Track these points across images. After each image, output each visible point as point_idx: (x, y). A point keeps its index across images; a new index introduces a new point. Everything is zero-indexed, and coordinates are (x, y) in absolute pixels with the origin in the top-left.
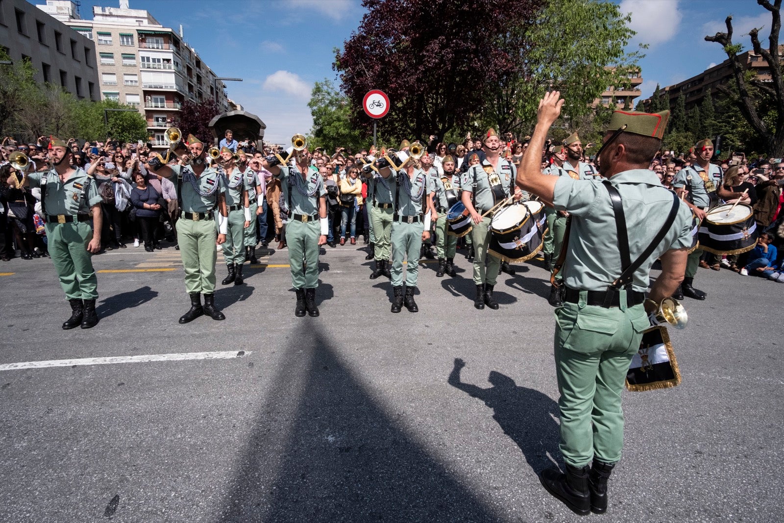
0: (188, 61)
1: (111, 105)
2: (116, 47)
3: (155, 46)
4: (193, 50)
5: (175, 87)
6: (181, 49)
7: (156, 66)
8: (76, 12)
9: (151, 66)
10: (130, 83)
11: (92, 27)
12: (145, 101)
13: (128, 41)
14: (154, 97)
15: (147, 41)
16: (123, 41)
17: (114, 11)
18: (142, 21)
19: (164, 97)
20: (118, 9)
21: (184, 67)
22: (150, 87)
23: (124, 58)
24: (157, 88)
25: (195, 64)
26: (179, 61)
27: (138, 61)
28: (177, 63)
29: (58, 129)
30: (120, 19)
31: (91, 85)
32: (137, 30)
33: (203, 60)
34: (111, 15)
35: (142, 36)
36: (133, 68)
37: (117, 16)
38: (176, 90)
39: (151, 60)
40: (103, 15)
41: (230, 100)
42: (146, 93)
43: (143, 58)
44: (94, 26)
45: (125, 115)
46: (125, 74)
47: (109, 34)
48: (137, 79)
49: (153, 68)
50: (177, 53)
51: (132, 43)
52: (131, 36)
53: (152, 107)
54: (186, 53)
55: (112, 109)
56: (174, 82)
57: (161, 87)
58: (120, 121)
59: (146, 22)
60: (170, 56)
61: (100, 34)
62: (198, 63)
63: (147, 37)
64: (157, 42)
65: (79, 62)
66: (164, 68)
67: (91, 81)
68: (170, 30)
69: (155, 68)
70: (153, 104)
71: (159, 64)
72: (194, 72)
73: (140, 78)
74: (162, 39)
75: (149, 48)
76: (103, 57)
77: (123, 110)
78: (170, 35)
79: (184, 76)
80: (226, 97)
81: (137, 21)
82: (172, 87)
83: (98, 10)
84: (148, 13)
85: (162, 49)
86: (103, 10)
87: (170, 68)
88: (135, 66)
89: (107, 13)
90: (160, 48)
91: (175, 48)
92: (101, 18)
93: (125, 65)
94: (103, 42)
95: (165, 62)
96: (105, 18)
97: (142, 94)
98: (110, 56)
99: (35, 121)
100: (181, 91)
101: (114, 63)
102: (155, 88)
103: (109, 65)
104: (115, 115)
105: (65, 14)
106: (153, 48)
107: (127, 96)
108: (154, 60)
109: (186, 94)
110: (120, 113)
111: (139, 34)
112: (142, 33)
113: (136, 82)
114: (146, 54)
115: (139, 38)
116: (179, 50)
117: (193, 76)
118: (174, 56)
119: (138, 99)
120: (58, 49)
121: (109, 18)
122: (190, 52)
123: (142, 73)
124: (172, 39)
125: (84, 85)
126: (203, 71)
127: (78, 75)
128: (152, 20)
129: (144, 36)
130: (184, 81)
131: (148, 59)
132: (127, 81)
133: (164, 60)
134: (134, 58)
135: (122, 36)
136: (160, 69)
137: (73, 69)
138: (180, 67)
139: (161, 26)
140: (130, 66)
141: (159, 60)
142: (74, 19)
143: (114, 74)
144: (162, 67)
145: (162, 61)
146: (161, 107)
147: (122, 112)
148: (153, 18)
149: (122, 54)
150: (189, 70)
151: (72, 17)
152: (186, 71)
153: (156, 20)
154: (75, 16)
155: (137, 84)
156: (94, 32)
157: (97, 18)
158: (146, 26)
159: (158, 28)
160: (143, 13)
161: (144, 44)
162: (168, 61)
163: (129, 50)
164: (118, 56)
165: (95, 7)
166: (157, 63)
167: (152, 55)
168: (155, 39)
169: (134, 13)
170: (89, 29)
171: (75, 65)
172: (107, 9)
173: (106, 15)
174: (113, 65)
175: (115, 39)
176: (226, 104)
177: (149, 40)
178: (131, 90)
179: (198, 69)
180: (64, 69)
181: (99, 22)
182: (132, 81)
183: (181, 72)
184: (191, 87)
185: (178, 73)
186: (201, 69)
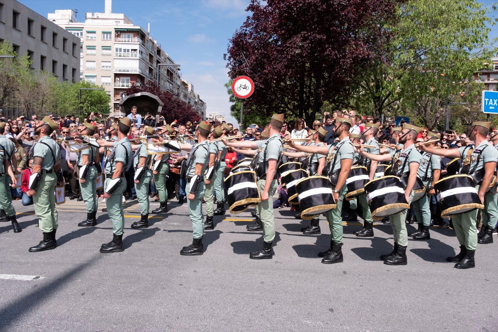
0: (151, 50)
1: (84, 86)
2: (98, 41)
3: (127, 40)
4: (155, 42)
5: (138, 71)
6: (146, 41)
7: (126, 55)
8: (74, 17)
9: (122, 55)
10: (105, 68)
11: (83, 28)
12: (115, 81)
13: (107, 37)
14: (122, 78)
15: (121, 36)
16: (104, 37)
17: (100, 15)
18: (119, 22)
19: (129, 78)
20: (103, 14)
21: (147, 55)
23: (103, 49)
24: (125, 71)
25: (156, 53)
26: (144, 51)
27: (113, 52)
28: (142, 52)
29: (43, 104)
30: (104, 21)
31: (74, 70)
32: (115, 29)
34: (98, 18)
35: (118, 33)
36: (109, 57)
37: (102, 19)
38: (139, 73)
39: (123, 50)
40: (92, 19)
41: (183, 80)
42: (116, 75)
43: (117, 50)
44: (85, 27)
45: (94, 93)
46: (102, 61)
47: (94, 32)
48: (111, 65)
49: (124, 56)
50: (143, 44)
51: (110, 38)
52: (110, 33)
53: (119, 86)
54: (150, 44)
55: (85, 88)
56: (138, 67)
57: (128, 71)
58: (90, 97)
59: (122, 22)
60: (137, 47)
61: (88, 32)
62: (159, 52)
63: (121, 34)
64: (129, 37)
65: (68, 53)
66: (132, 56)
67: (75, 67)
68: (139, 27)
69: (125, 56)
70: (121, 84)
71: (128, 53)
72: (155, 59)
73: (113, 64)
74: (132, 34)
75: (122, 41)
76: (88, 49)
77: (93, 89)
78: (139, 31)
79: (146, 62)
80: (179, 77)
81: (116, 22)
82: (136, 71)
83: (89, 15)
84: (125, 16)
85: (132, 42)
86: (93, 15)
87: (136, 56)
88: (110, 55)
89: (95, 17)
90: (130, 41)
91: (141, 41)
92: (91, 20)
93: (103, 55)
94: (90, 38)
95: (133, 51)
96: (93, 20)
97: (113, 76)
98: (92, 48)
99: (27, 98)
100: (142, 74)
101: (95, 53)
102: (124, 71)
103: (92, 55)
104: (87, 93)
105: (66, 19)
106: (125, 41)
107: (103, 78)
108: (125, 50)
109: (146, 76)
110: (90, 91)
111: (116, 31)
113: (110, 67)
114: (119, 46)
115: (115, 34)
116: (145, 42)
117: (154, 62)
118: (140, 47)
119: (110, 80)
120: (54, 45)
121: (96, 21)
122: (153, 43)
123: (115, 60)
124: (142, 35)
125: (69, 71)
126: (162, 58)
127: (65, 64)
128: (127, 20)
129: (119, 32)
130: (146, 66)
131: (120, 50)
132: (103, 67)
133: (132, 50)
134: (110, 49)
135: (104, 33)
136: (128, 57)
137: (62, 58)
138: (144, 55)
139: (133, 25)
140: (107, 55)
141: (128, 51)
142: (72, 22)
143: (95, 61)
144: (130, 55)
145: (130, 50)
146: (126, 86)
147: (92, 91)
148: (128, 19)
149: (102, 46)
150: (151, 56)
151: (71, 21)
152: (148, 58)
153: (130, 21)
154: (73, 20)
155: (110, 69)
156: (84, 32)
157: (88, 21)
158: (123, 25)
159: (131, 26)
160: (121, 16)
161: (119, 39)
162: (135, 50)
163: (107, 44)
164: (99, 48)
165: (87, 13)
166: (127, 53)
167: (124, 47)
168: (127, 34)
169: (115, 16)
170: (81, 29)
171: (65, 56)
172: (95, 14)
173: (95, 19)
174: (94, 55)
175: (99, 35)
176: (179, 83)
177: (123, 35)
178: (105, 74)
179: (158, 57)
180: (56, 59)
181: (89, 24)
182: (107, 67)
183: (145, 59)
184: (151, 70)
185: (142, 60)
186: (161, 56)
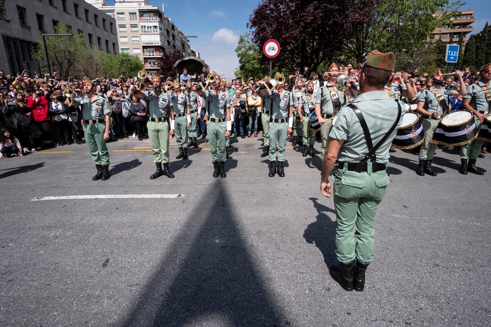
0: (167, 26)
1: (124, 56)
2: (127, 20)
3: (149, 18)
4: (170, 19)
5: (160, 43)
6: (163, 19)
7: (149, 31)
9: (147, 31)
10: (135, 42)
12: (143, 52)
13: (133, 17)
14: (148, 49)
15: (144, 16)
16: (131, 17)
18: (141, 4)
19: (154, 49)
21: (165, 30)
22: (146, 44)
23: (132, 27)
25: (171, 28)
26: (162, 27)
27: (139, 29)
28: (161, 28)
29: (97, 71)
30: (129, 4)
31: (114, 44)
32: (139, 10)
33: (176, 25)
35: (141, 13)
36: (136, 33)
37: (128, 2)
38: (160, 45)
39: (146, 27)
41: (192, 49)
42: (144, 47)
43: (142, 26)
44: (115, 9)
45: (132, 62)
46: (132, 37)
47: (123, 13)
49: (148, 32)
50: (161, 22)
51: (136, 17)
52: (135, 13)
53: (147, 56)
54: (166, 22)
55: (125, 58)
56: (159, 40)
57: (152, 44)
58: (130, 65)
59: (143, 4)
60: (157, 24)
61: (118, 13)
62: (173, 27)
63: (144, 14)
64: (150, 16)
65: (107, 31)
67: (114, 42)
68: (156, 8)
69: (149, 32)
70: (148, 54)
71: (151, 29)
72: (171, 33)
73: (140, 39)
74: (152, 14)
75: (145, 20)
76: (120, 27)
77: (131, 58)
78: (157, 11)
79: (165, 36)
80: (189, 47)
81: (138, 4)
82: (158, 43)
85: (152, 20)
87: (157, 31)
88: (137, 31)
90: (151, 19)
91: (159, 19)
92: (119, 4)
93: (132, 31)
94: (120, 18)
96: (121, 3)
97: (142, 48)
98: (123, 26)
99: (85, 67)
100: (163, 45)
101: (126, 30)
102: (149, 44)
103: (123, 32)
104: (127, 61)
105: (100, 3)
106: (147, 20)
107: (134, 50)
108: (148, 27)
109: (166, 47)
111: (139, 12)
112: (142, 11)
113: (138, 41)
114: (143, 24)
115: (139, 14)
116: (162, 20)
117: (170, 35)
118: (159, 25)
119: (139, 51)
120: (96, 25)
121: (123, 4)
122: (168, 21)
123: (142, 35)
124: (158, 13)
125: (110, 45)
126: (176, 32)
127: (107, 39)
128: (147, 2)
129: (142, 13)
130: (165, 39)
131: (145, 26)
132: (133, 41)
133: (153, 27)
134: (137, 27)
135: (130, 14)
136: (151, 32)
137: (104, 36)
138: (163, 31)
139: (152, 6)
140: (135, 31)
142: (105, 6)
143: (126, 37)
144: (152, 31)
145: (152, 27)
146: (152, 55)
147: (130, 60)
148: (147, 1)
149: (131, 25)
150: (168, 32)
151: (104, 5)
152: (166, 32)
153: (149, 3)
154: (105, 4)
155: (139, 42)
156: (115, 13)
157: (117, 4)
158: (144, 7)
159: (150, 7)
161: (142, 18)
162: (156, 27)
163: (134, 22)
164: (128, 26)
166: (150, 29)
167: (147, 24)
168: (148, 14)
170: (112, 11)
171: (105, 33)
173: (122, 2)
174: (126, 32)
175: (127, 16)
176: (189, 52)
177: (145, 15)
178: (136, 46)
179: (173, 31)
180: (100, 36)
181: (118, 7)
182: (136, 41)
183: (164, 33)
184: (169, 42)
185: (161, 34)
186: (175, 31)
